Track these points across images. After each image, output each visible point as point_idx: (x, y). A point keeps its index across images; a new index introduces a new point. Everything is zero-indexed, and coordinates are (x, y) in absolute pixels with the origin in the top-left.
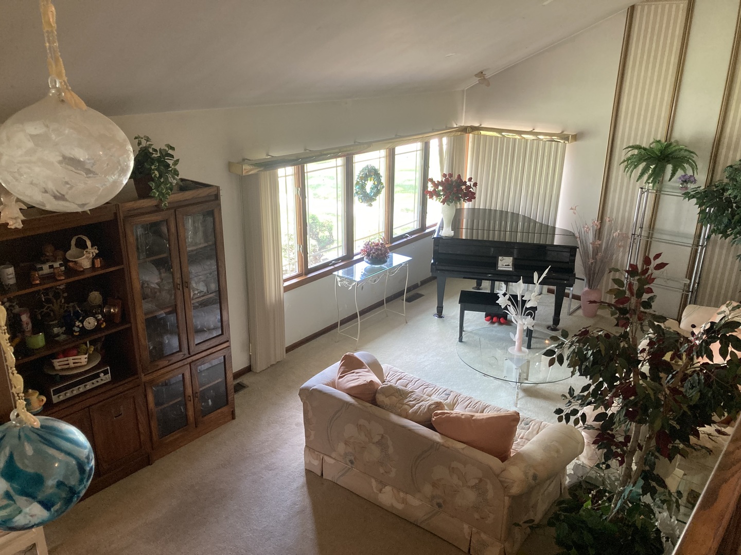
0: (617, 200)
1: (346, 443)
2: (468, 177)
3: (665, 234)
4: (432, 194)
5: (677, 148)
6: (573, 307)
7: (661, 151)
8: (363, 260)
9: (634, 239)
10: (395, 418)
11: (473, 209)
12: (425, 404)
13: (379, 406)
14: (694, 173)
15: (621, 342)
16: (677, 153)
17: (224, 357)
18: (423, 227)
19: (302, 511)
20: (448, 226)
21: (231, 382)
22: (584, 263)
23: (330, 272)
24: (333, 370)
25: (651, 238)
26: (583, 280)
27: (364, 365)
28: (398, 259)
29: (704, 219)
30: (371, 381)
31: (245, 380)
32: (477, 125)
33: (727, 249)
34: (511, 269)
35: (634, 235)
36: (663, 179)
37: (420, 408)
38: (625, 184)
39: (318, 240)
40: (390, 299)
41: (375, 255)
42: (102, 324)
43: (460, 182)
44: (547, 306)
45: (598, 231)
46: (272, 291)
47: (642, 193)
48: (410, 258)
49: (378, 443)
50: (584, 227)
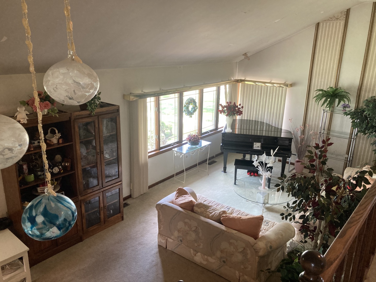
0: (312, 116)
1: (179, 231)
2: (239, 104)
3: (336, 133)
4: (221, 112)
5: (340, 91)
6: (291, 169)
7: (333, 92)
8: (187, 143)
9: (321, 135)
10: (202, 218)
11: (242, 120)
12: (217, 212)
13: (195, 213)
14: (349, 103)
15: (312, 180)
16: (341, 93)
17: (119, 189)
18: (217, 128)
19: (157, 265)
20: (229, 127)
21: (122, 202)
22: (296, 147)
23: (171, 149)
24: (172, 196)
25: (329, 134)
26: (296, 155)
27: (188, 193)
28: (204, 143)
29: (354, 125)
30: (191, 201)
31: (128, 201)
32: (243, 79)
33: (366, 140)
34: (260, 149)
35: (320, 133)
36: (334, 105)
37: (215, 214)
38: (316, 108)
39: (165, 134)
40: (200, 164)
41: (193, 141)
42: (61, 171)
43: (235, 106)
44: (278, 168)
45: (303, 131)
46: (143, 157)
47: (324, 112)
48: (210, 143)
49: (195, 231)
50: (296, 129)
